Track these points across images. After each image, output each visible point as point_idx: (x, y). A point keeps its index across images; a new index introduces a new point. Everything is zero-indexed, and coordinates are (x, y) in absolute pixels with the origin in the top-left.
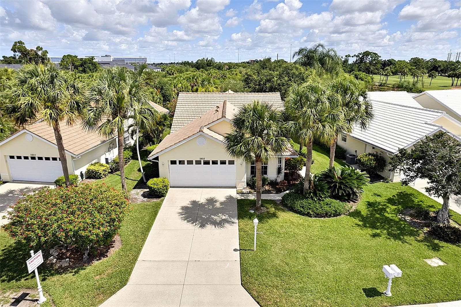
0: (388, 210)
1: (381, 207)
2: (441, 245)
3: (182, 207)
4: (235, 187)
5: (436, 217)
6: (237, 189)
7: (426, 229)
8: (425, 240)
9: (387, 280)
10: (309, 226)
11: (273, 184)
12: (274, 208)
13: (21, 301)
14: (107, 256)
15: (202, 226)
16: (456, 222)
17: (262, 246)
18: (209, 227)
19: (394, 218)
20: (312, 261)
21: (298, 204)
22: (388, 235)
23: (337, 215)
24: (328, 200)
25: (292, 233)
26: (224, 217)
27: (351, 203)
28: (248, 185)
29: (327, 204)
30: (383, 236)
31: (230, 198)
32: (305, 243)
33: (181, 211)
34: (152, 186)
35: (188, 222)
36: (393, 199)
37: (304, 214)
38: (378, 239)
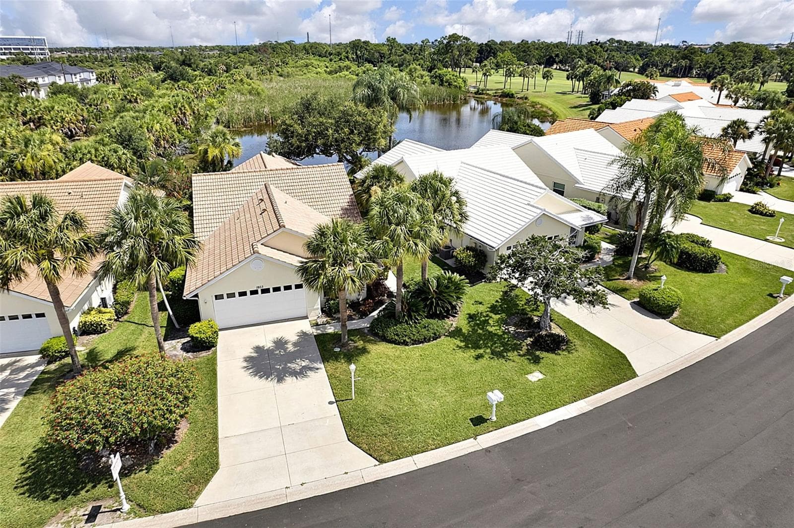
0: (491, 322)
1: (483, 318)
2: (542, 356)
3: (244, 358)
4: (306, 317)
5: (538, 323)
6: (310, 319)
7: (529, 340)
8: (528, 352)
9: (492, 406)
10: (407, 358)
11: (354, 305)
12: (363, 340)
13: (97, 515)
14: (177, 442)
15: (280, 380)
16: (558, 325)
17: (361, 392)
18: (289, 380)
19: (498, 331)
20: (417, 400)
21: (390, 333)
22: (492, 354)
23: (437, 338)
24: (425, 321)
25: (391, 370)
26: (304, 364)
27: (451, 318)
28: (323, 311)
29: (425, 327)
30: (487, 356)
31: (303, 335)
32: (406, 379)
33: (245, 364)
34: (198, 335)
35: (261, 377)
36: (496, 305)
37: (399, 344)
38: (482, 361)
